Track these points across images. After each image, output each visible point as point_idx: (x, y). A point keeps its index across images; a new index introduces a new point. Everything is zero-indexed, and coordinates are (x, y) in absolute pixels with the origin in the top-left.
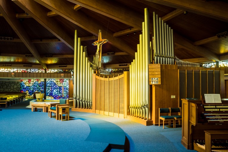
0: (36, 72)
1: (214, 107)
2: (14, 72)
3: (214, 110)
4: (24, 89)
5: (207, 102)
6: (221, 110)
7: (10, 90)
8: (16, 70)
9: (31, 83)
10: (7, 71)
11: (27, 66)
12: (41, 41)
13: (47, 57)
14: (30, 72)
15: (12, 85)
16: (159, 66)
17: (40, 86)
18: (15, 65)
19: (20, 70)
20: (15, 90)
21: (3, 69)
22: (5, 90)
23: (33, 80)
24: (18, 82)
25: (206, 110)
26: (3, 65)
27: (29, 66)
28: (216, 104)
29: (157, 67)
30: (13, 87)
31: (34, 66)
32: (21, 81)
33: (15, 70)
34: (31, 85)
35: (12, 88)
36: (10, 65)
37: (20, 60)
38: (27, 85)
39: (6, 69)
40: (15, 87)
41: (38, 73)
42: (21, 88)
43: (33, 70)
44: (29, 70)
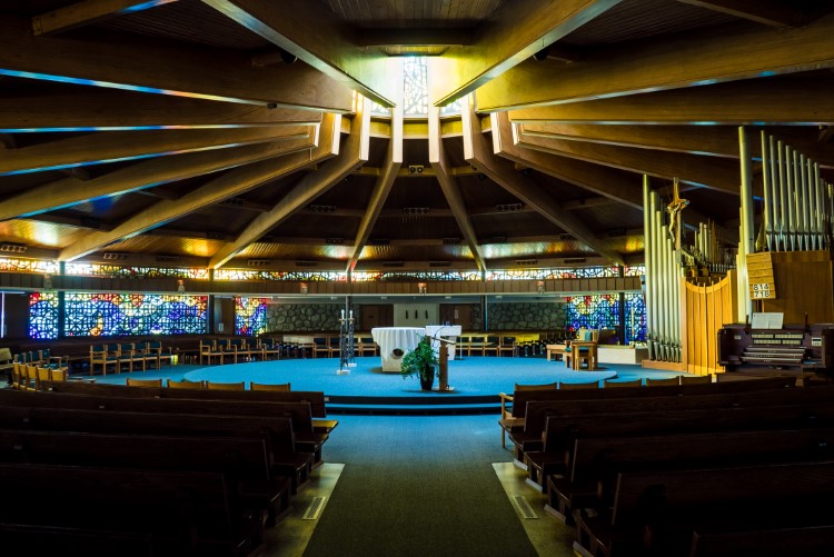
0: (599, 276)
1: (771, 336)
2: (544, 280)
3: (769, 342)
4: (574, 321)
5: (753, 327)
6: (784, 342)
7: (541, 324)
8: (549, 272)
9: (592, 304)
10: (529, 278)
11: (572, 262)
12: (583, 203)
13: (611, 235)
14: (583, 278)
15: (546, 311)
16: (770, 259)
17: (612, 314)
18: (545, 260)
19: (559, 274)
20: (552, 324)
21: (521, 272)
22: (531, 325)
23: (597, 299)
24: (560, 304)
25: (757, 342)
26: (519, 263)
27: (578, 261)
28: (774, 332)
29: (766, 257)
30: (549, 317)
31: (590, 259)
32: (568, 302)
33: (547, 273)
34: (591, 311)
35: (546, 318)
36: (534, 263)
37: (559, 248)
38: (583, 312)
39: (526, 273)
40: (554, 316)
41: (604, 277)
42: (568, 319)
43: (589, 272)
44: (579, 273)
